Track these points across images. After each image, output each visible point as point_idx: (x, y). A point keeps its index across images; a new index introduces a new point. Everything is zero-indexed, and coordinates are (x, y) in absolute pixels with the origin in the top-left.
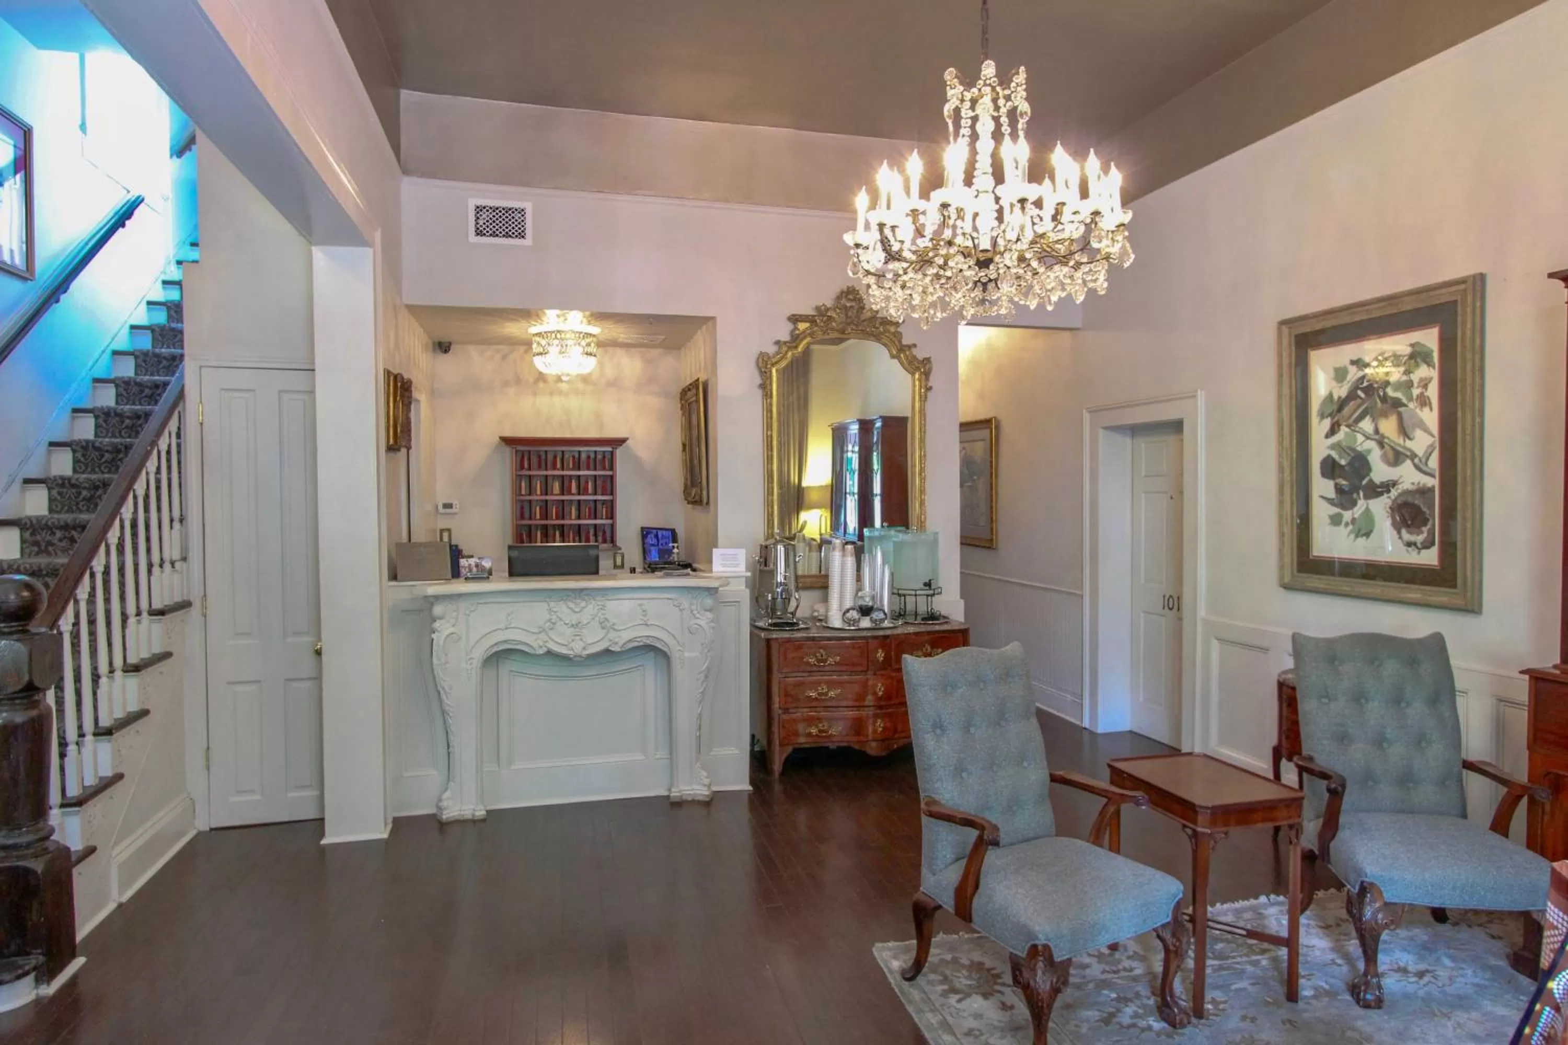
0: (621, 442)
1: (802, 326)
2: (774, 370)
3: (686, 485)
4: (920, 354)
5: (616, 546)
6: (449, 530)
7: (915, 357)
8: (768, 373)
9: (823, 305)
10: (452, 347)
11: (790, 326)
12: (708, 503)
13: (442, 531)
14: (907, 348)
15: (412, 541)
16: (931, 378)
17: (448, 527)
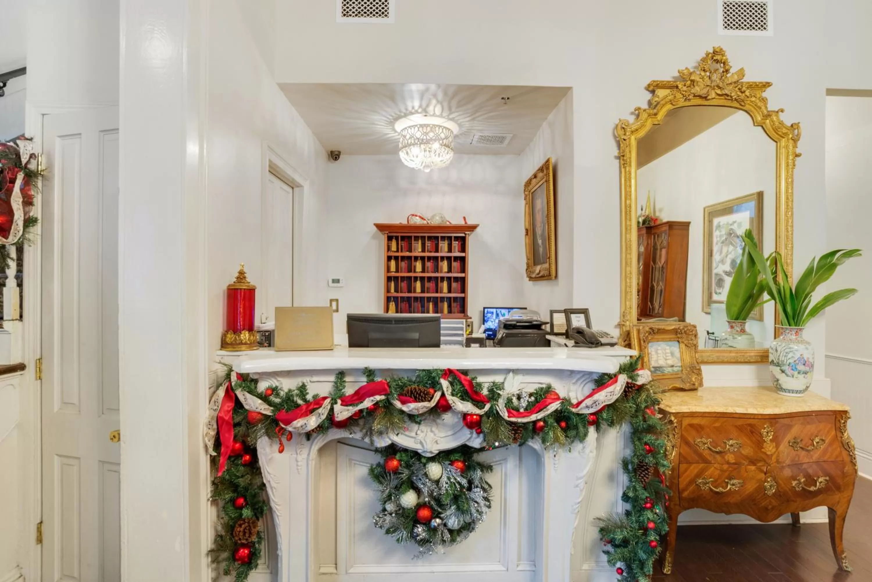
0: (473, 228)
1: (661, 93)
2: (633, 138)
3: (528, 265)
4: (787, 119)
5: (467, 316)
6: (337, 300)
7: (781, 123)
8: (628, 141)
9: (687, 68)
10: (341, 156)
11: (649, 96)
12: (556, 277)
13: (331, 301)
14: (774, 114)
15: (294, 306)
16: (799, 144)
17: (337, 298)
